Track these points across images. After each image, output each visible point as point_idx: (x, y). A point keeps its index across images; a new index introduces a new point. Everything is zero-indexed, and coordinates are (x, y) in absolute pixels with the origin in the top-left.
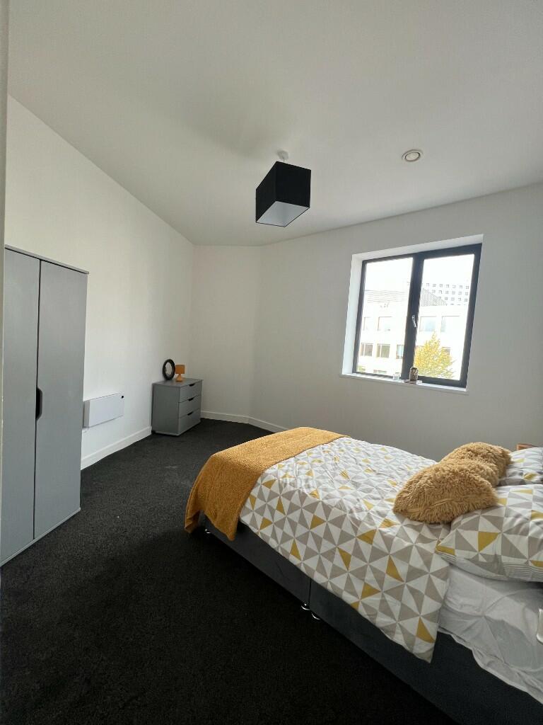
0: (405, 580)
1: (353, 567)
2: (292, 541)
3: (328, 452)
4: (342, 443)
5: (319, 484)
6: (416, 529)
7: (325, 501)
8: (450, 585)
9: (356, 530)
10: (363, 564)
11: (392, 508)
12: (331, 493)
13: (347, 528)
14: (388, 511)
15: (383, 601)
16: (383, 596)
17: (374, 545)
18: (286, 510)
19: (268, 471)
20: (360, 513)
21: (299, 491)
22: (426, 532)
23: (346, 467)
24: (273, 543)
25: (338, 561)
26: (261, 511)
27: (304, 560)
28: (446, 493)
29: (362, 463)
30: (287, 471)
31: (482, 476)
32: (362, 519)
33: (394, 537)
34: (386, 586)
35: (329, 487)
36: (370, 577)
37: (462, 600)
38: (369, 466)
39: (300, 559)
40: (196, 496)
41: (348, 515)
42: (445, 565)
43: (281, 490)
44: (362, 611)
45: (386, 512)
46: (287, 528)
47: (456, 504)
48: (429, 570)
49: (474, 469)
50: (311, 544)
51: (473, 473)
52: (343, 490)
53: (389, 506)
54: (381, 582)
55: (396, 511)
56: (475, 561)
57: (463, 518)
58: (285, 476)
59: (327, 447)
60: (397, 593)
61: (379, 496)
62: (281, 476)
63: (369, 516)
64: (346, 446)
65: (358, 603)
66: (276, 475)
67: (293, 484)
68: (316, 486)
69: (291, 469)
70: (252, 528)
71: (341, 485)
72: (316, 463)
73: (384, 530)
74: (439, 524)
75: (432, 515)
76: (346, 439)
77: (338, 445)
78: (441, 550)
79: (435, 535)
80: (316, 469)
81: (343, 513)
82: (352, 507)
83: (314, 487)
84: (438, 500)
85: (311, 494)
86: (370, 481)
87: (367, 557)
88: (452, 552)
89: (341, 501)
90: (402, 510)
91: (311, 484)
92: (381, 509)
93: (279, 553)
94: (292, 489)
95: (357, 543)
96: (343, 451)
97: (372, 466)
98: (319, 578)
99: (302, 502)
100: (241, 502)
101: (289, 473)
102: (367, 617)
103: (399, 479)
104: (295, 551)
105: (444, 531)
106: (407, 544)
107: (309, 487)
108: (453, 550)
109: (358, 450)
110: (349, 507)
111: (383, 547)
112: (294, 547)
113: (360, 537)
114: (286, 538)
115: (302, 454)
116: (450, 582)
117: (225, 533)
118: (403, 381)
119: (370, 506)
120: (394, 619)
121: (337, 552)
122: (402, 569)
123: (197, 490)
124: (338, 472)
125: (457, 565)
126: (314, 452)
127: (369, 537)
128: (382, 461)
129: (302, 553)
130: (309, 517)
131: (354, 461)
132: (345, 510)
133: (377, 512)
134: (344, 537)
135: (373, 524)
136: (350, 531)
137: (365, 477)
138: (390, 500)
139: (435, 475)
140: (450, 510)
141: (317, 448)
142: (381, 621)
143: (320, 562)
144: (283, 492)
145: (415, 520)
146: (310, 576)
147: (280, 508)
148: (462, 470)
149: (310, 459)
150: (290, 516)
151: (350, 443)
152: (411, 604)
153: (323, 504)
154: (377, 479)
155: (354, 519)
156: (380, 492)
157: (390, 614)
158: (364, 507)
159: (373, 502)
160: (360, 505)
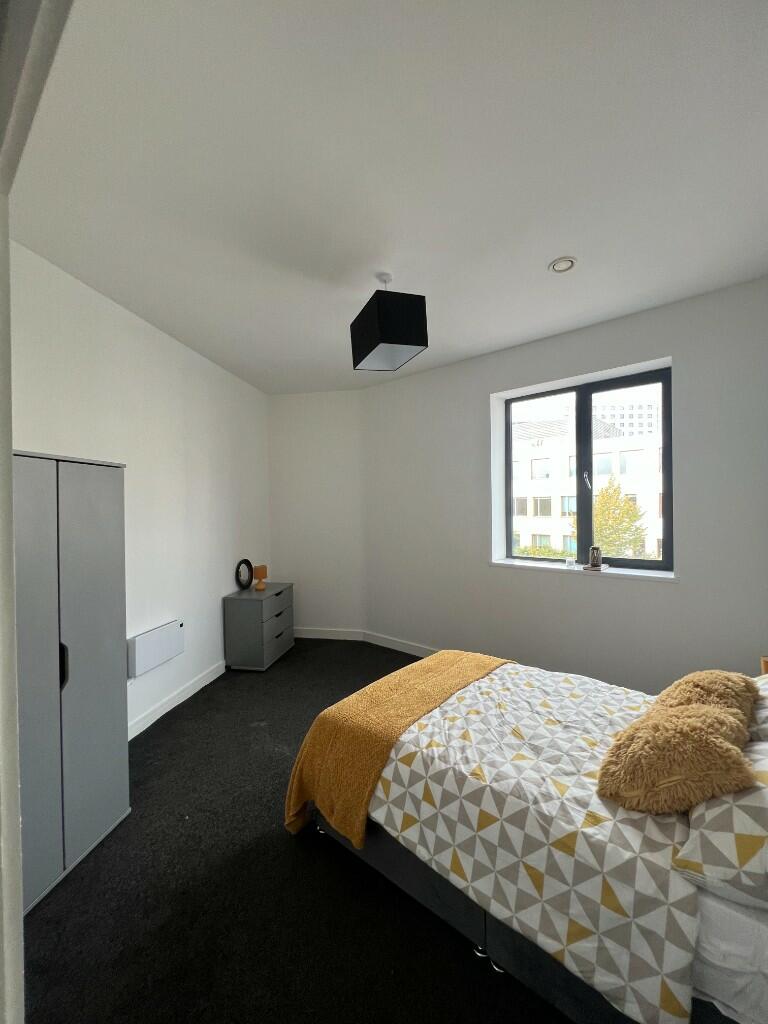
0: (631, 914)
1: (548, 894)
2: (451, 849)
3: (488, 693)
4: (506, 676)
5: (482, 755)
6: (637, 825)
7: (495, 785)
8: (701, 921)
9: (546, 832)
10: (565, 888)
11: (595, 789)
12: (501, 769)
13: (533, 828)
14: (590, 796)
15: (601, 949)
16: (600, 941)
17: (576, 857)
18: (437, 801)
19: (405, 737)
20: (550, 803)
21: (454, 770)
22: (653, 831)
23: (518, 719)
24: (422, 853)
25: (525, 883)
26: (399, 802)
27: (473, 880)
28: (676, 767)
29: (539, 709)
30: (432, 735)
31: (726, 737)
32: (554, 813)
33: (606, 843)
34: (603, 926)
35: (498, 759)
36: (576, 909)
37: (724, 947)
38: (551, 713)
39: (466, 880)
40: (301, 780)
41: (532, 807)
42: (691, 890)
43: (426, 767)
44: (571, 965)
45: (587, 799)
46: (442, 830)
47: (693, 785)
48: (667, 897)
49: (711, 726)
50: (481, 854)
51: (711, 733)
52: (517, 762)
53: (591, 786)
54: (594, 917)
55: (603, 794)
56: (735, 882)
57: (707, 809)
58: (429, 745)
59: (484, 683)
60: (621, 935)
61: (572, 769)
62: (424, 746)
63: (563, 807)
64: (513, 679)
65: (562, 951)
66: (416, 742)
67: (444, 758)
68: (477, 758)
69: (437, 730)
70: (388, 829)
71: (515, 753)
72: (473, 717)
73: (589, 830)
74: (669, 815)
75: (657, 802)
76: (511, 667)
77: (501, 679)
78: (682, 866)
79: (668, 837)
80: (474, 726)
81: (524, 804)
82: (536, 793)
83: (475, 762)
84: (665, 778)
85: (473, 774)
86: (556, 743)
87: (569, 878)
88: (698, 869)
89: (518, 783)
90: (611, 794)
91: (470, 756)
92: (579, 793)
93: (432, 870)
94: (443, 766)
95: (550, 855)
96: (508, 689)
97: (554, 712)
98: (497, 910)
99: (460, 788)
100: (369, 789)
101: (436, 739)
102: (579, 975)
103: (597, 735)
104: (457, 867)
105: (679, 829)
106: (628, 855)
107: (467, 761)
108: (700, 865)
109: (530, 685)
110: (532, 794)
111: (592, 861)
112: (456, 861)
113: (553, 844)
114: (441, 846)
115: (449, 701)
116: (702, 915)
117: (348, 837)
118: (580, 568)
119: (563, 789)
120: (623, 979)
121: (522, 870)
122: (625, 897)
123: (301, 770)
124: (507, 730)
125: (710, 890)
126: (467, 695)
127: (567, 844)
128: (567, 702)
129: (468, 870)
130: (473, 812)
131: (527, 706)
132: (526, 800)
133: (575, 799)
134: (531, 845)
135: (571, 822)
136: (539, 835)
137: (548, 735)
138: (590, 775)
139: (654, 737)
140: (685, 795)
141: (471, 687)
142: (602, 981)
143: (497, 884)
144: (431, 772)
145: (634, 810)
146: (485, 907)
147: (428, 796)
148: (694, 729)
149: (464, 710)
150: (445, 811)
151: (517, 673)
152: (646, 953)
153: (493, 790)
154: (565, 736)
155: (541, 814)
156: (574, 761)
157: (616, 971)
158: (553, 790)
159: (565, 780)
160: (547, 789)
